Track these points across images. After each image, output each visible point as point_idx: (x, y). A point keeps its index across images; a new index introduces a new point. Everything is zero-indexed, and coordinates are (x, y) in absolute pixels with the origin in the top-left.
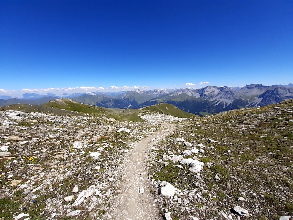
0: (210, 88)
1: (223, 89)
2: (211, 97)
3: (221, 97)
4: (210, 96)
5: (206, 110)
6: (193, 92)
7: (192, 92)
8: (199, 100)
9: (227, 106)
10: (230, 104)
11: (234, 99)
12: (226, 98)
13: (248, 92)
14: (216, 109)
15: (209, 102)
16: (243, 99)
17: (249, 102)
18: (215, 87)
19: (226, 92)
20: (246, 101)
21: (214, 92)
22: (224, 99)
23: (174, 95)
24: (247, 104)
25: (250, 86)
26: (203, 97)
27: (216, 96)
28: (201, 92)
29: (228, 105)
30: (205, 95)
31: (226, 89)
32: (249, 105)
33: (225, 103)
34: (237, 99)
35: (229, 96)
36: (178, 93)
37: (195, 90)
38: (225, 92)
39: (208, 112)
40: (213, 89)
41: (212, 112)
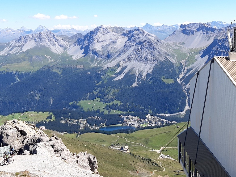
0: (106, 31)
1: (132, 36)
2: (109, 56)
3: (129, 58)
4: (106, 54)
5: (95, 93)
6: (66, 43)
7: (62, 42)
8: (79, 66)
9: (142, 81)
10: (148, 74)
11: (156, 62)
12: (139, 59)
13: (183, 44)
14: (117, 91)
15: (104, 72)
16: (174, 61)
17: (185, 66)
18: (116, 30)
19: (140, 43)
20: (179, 65)
21: (114, 42)
22: (137, 62)
23: (11, 52)
24: (180, 72)
25: (187, 28)
26: (90, 59)
27: (120, 54)
28: (86, 42)
29: (143, 78)
30: (95, 53)
31: (140, 35)
32: (185, 76)
33: (137, 73)
34: (161, 62)
35: (144, 54)
36: (22, 46)
37: (72, 37)
38: (137, 44)
39: (99, 99)
40: (112, 35)
41: (110, 97)
